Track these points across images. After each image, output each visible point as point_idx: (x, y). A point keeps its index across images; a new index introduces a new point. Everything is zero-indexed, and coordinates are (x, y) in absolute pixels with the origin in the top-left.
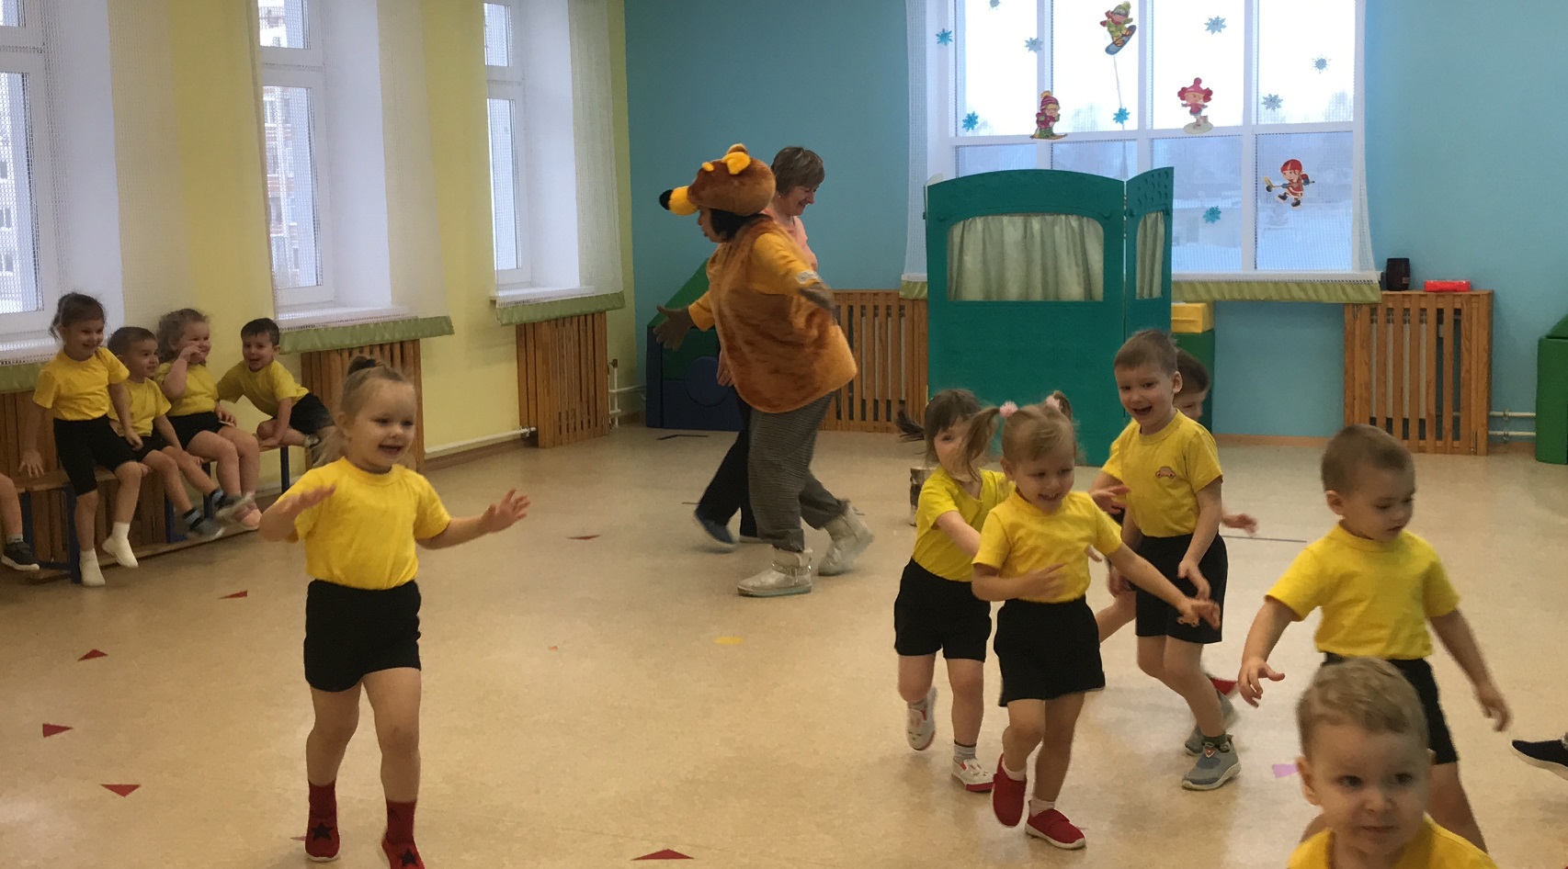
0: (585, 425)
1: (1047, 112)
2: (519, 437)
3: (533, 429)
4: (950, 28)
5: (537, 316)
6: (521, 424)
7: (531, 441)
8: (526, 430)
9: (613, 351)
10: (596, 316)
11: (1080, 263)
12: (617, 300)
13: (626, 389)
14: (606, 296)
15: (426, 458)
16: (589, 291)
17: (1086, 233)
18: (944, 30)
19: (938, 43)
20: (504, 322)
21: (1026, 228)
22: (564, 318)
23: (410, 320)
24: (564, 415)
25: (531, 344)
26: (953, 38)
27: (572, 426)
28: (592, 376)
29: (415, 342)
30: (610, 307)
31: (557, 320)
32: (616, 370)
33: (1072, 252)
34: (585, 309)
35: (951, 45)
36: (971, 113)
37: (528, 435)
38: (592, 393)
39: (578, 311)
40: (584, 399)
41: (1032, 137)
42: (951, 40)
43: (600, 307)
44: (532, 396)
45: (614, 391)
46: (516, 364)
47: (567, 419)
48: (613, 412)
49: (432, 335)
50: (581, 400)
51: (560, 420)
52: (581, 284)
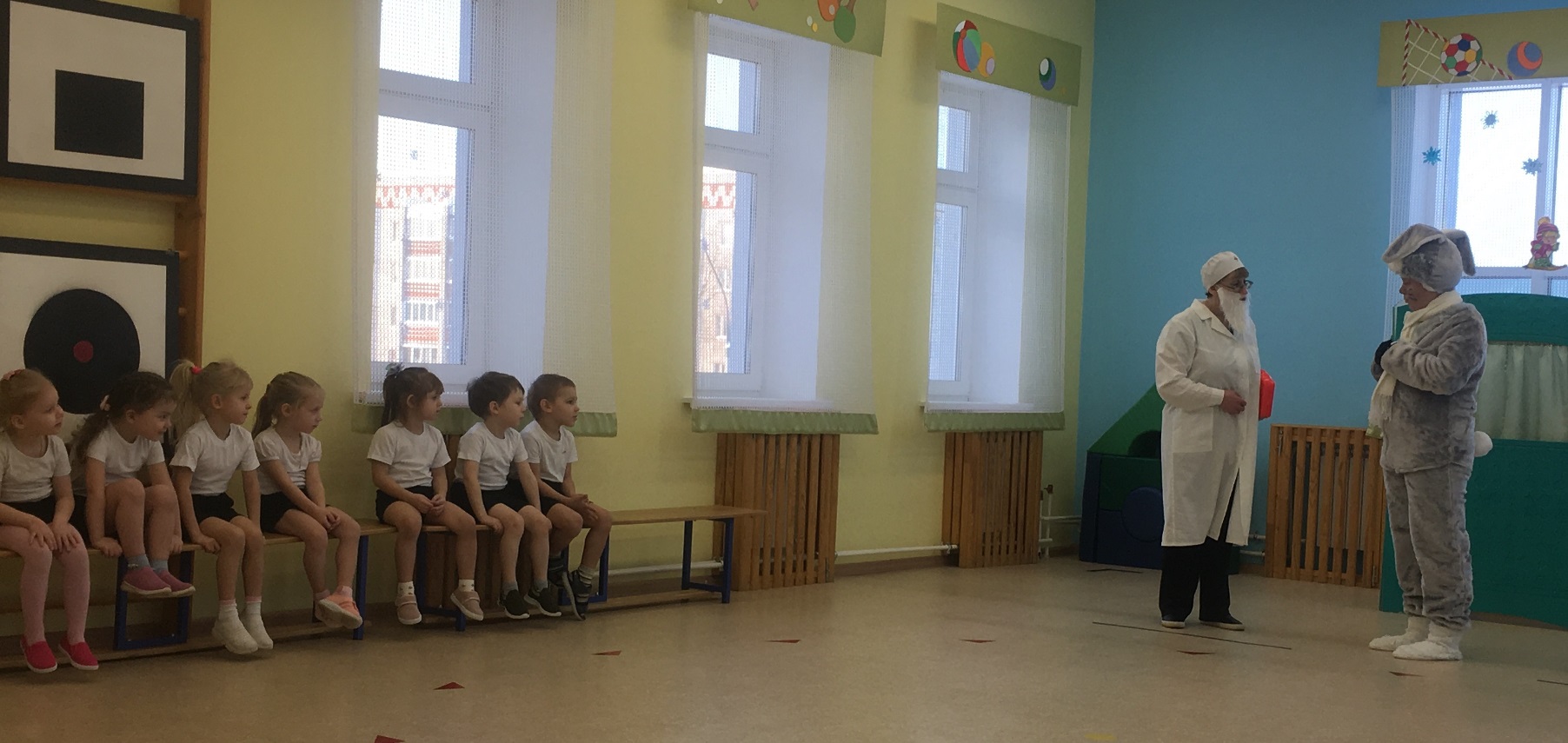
0: (1011, 549)
1: (1544, 241)
2: (939, 554)
3: (954, 546)
4: (1441, 146)
5: (970, 427)
6: (943, 540)
7: (950, 560)
8: (946, 547)
9: (1048, 475)
10: (1032, 435)
12: (1056, 421)
13: (1063, 516)
14: (1044, 415)
15: (837, 562)
16: (1027, 408)
18: (1431, 149)
19: (1425, 161)
20: (932, 428)
22: (997, 433)
23: (832, 414)
24: (988, 536)
25: (959, 456)
26: (1443, 158)
27: (996, 549)
28: (1022, 499)
29: (835, 437)
30: (1049, 427)
31: (989, 433)
32: (1051, 496)
34: (1022, 426)
35: (1440, 165)
37: (948, 552)
38: (1021, 517)
39: (1013, 427)
40: (1013, 520)
41: (1526, 267)
42: (1439, 160)
43: (1037, 426)
44: (956, 511)
45: (1046, 518)
46: (942, 476)
47: (992, 541)
48: (1043, 540)
49: (854, 432)
50: (1009, 523)
51: (984, 541)
52: (1020, 401)
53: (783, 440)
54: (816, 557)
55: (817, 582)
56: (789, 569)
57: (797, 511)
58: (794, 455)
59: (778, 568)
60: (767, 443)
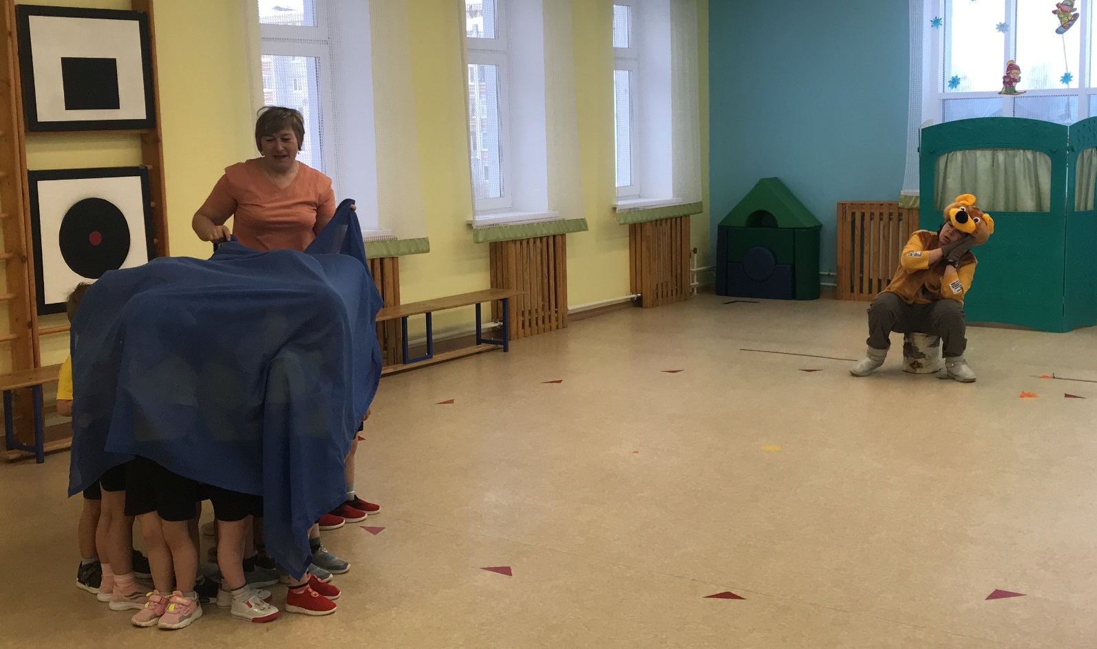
0: (674, 292)
1: (1011, 76)
2: (629, 300)
3: (639, 295)
4: (941, 16)
5: (644, 218)
6: (631, 292)
7: (637, 303)
8: (634, 296)
9: (694, 242)
10: (683, 219)
11: (1034, 184)
12: (697, 208)
13: (702, 268)
14: (690, 204)
15: (569, 313)
16: (678, 201)
17: (1038, 164)
18: (936, 17)
19: (932, 26)
20: (621, 223)
21: (994, 160)
22: (661, 220)
23: (560, 221)
24: (660, 286)
25: (638, 238)
26: (943, 23)
27: (665, 294)
28: (679, 260)
29: (563, 236)
30: (693, 212)
31: (657, 221)
32: (696, 255)
33: (1027, 177)
34: (677, 214)
35: (941, 28)
36: (954, 75)
37: (635, 299)
38: (679, 271)
39: (671, 215)
40: (674, 275)
41: (1000, 93)
42: (941, 24)
43: (686, 213)
44: (639, 272)
45: (695, 270)
46: (628, 251)
47: (662, 289)
48: (693, 284)
49: (574, 231)
50: (672, 276)
51: (657, 289)
52: (674, 196)
53: (531, 241)
54: (556, 312)
55: (557, 328)
56: (540, 322)
57: (543, 286)
58: (539, 251)
59: (534, 322)
60: (521, 244)
